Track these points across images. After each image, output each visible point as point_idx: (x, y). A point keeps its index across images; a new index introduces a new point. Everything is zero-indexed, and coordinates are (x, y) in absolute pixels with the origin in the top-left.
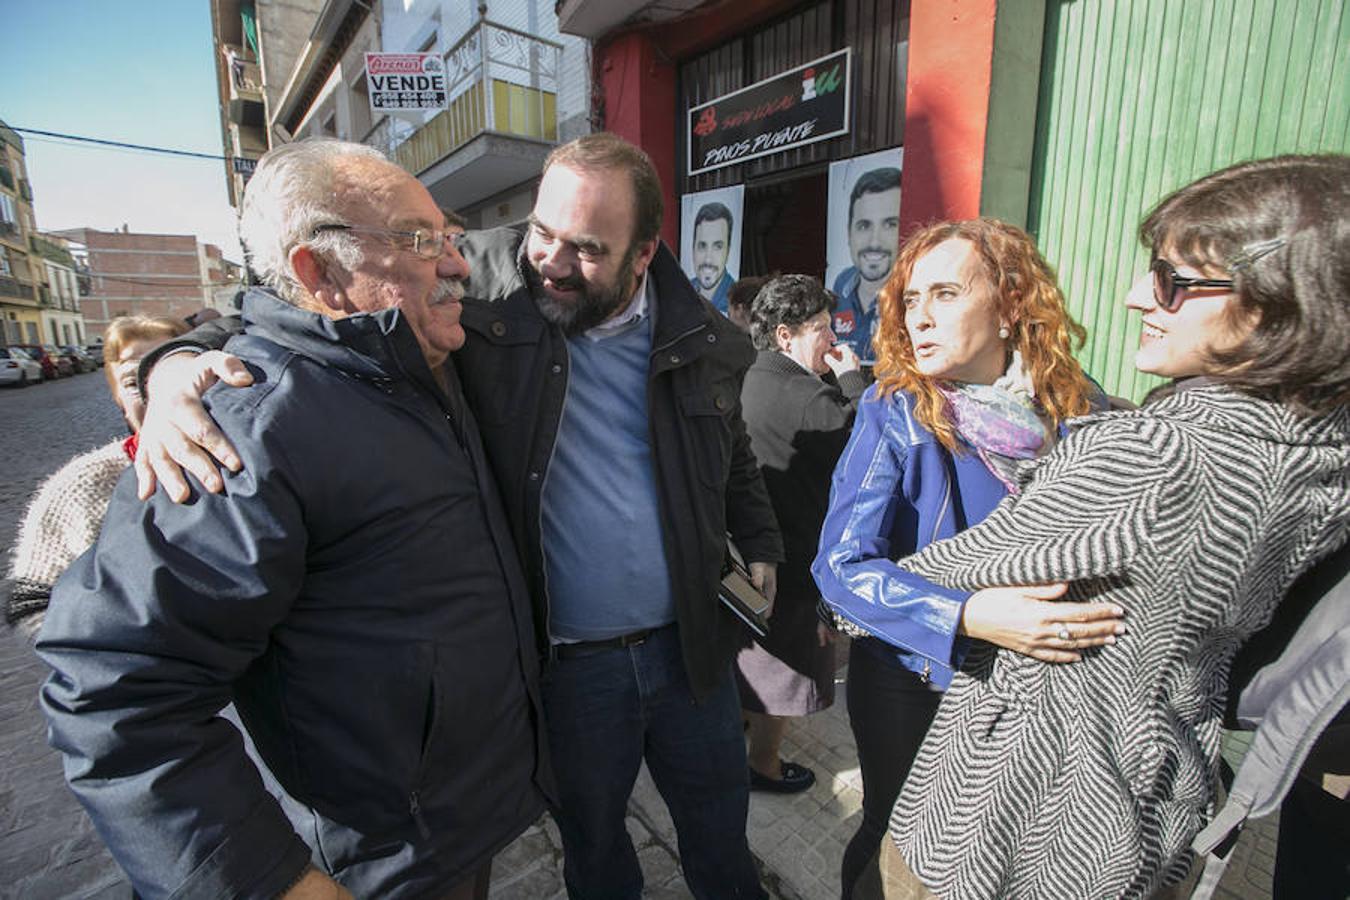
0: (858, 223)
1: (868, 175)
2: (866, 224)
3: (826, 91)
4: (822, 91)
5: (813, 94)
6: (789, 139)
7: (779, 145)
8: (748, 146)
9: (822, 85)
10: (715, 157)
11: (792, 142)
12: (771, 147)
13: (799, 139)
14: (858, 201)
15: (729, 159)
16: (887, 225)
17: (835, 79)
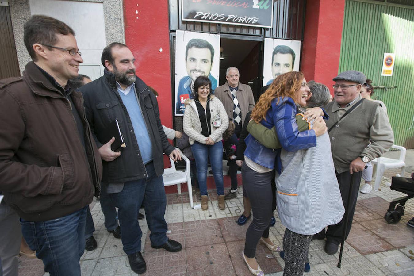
0: (275, 64)
1: (278, 47)
2: (278, 64)
3: (263, 8)
4: (262, 8)
5: (258, 7)
6: (246, 22)
7: (241, 22)
8: (224, 18)
9: (262, 5)
10: (202, 16)
11: (247, 23)
12: (237, 22)
13: (251, 23)
14: (275, 55)
15: (211, 20)
16: (286, 66)
17: (267, 5)
